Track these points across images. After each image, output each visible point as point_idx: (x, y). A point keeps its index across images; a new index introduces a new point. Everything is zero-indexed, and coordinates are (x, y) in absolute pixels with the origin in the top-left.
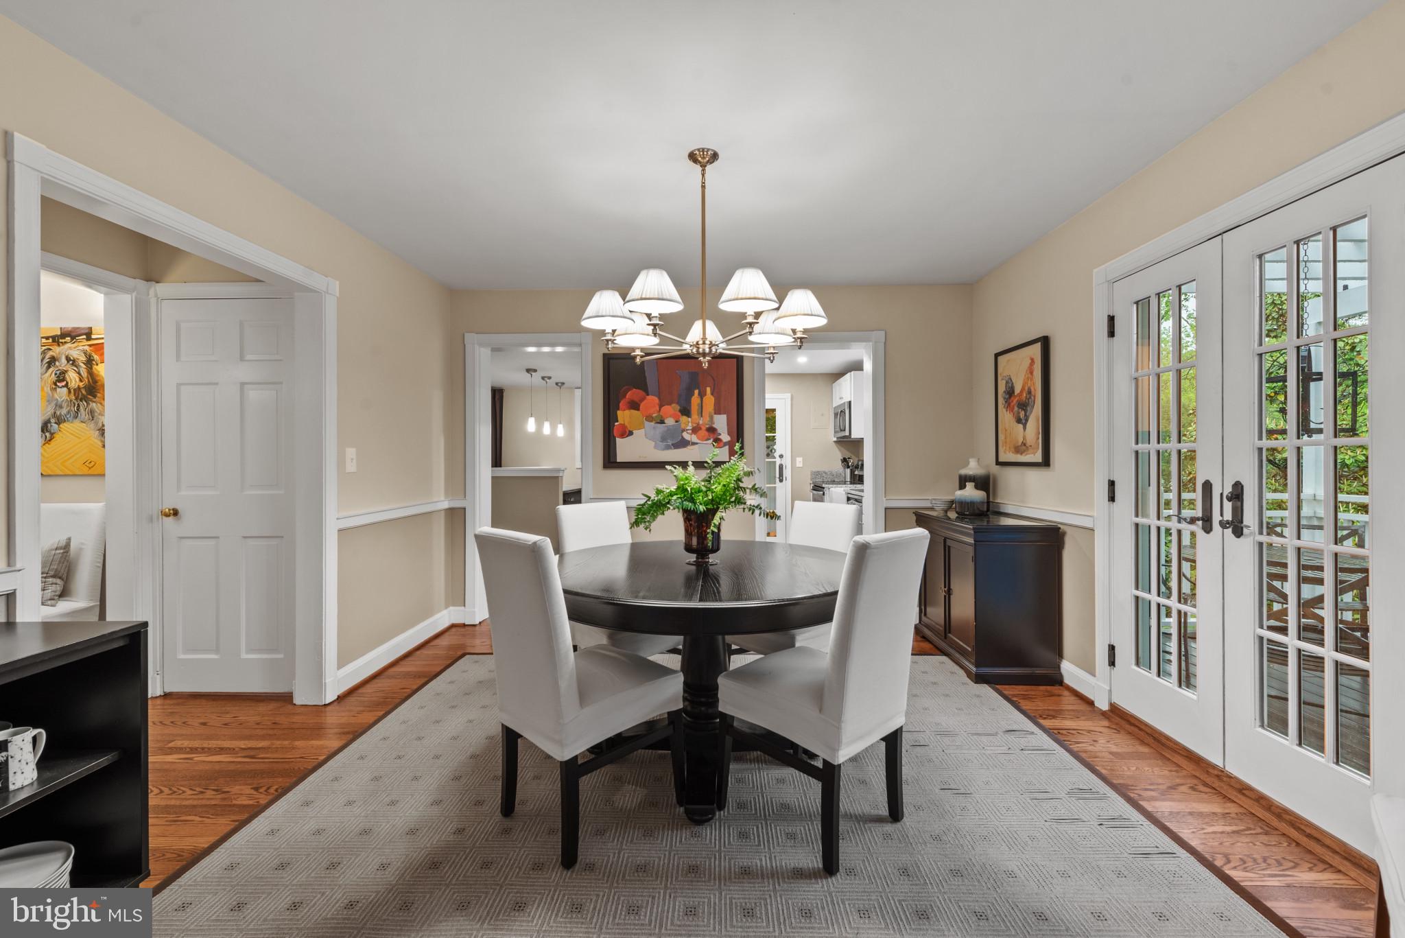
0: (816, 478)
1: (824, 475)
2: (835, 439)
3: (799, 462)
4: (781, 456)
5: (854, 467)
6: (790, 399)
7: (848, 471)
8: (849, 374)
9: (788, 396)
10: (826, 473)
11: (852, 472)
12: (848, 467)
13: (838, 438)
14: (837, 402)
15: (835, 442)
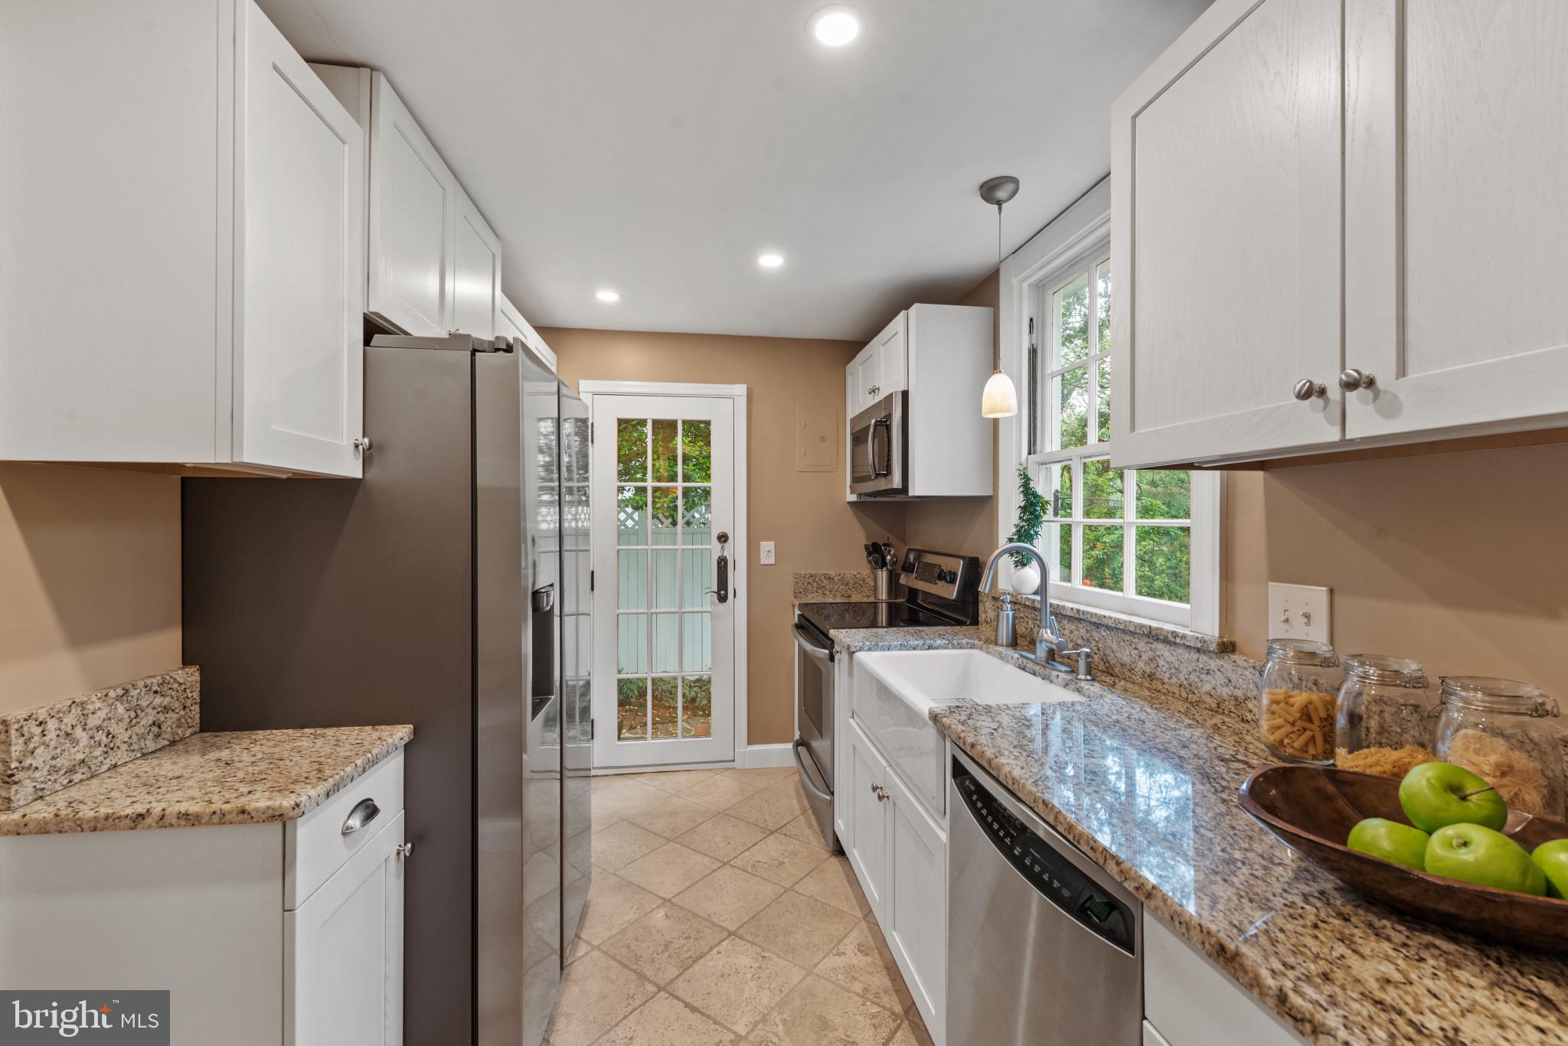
0: (806, 590)
1: (826, 582)
2: (853, 498)
3: (767, 551)
4: (723, 538)
5: (899, 567)
6: (744, 399)
7: (883, 575)
8: (901, 316)
9: (740, 390)
10: (830, 579)
11: (893, 579)
12: (884, 564)
13: (860, 495)
14: (859, 402)
15: (850, 503)
